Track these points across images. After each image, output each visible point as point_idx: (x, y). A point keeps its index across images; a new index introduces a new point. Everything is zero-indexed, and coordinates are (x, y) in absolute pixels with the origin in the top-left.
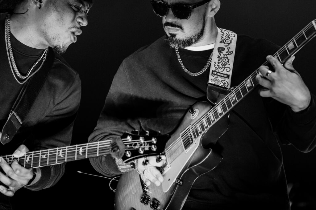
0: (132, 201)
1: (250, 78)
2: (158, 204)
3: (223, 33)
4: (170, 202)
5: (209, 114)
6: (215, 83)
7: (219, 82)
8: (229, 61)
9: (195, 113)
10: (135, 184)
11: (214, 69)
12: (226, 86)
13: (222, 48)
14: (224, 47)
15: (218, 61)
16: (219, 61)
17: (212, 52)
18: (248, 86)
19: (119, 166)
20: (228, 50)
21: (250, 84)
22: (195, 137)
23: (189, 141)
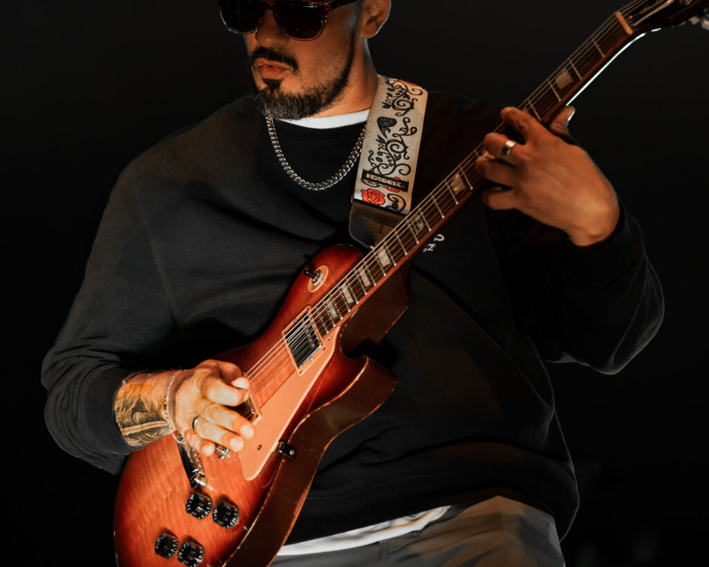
0: (161, 516)
1: (461, 169)
2: (232, 511)
3: (392, 85)
4: (265, 503)
5: (356, 272)
6: (370, 200)
7: (381, 199)
8: (407, 150)
9: (318, 277)
10: (170, 473)
11: (368, 167)
12: (399, 209)
13: (390, 119)
14: (393, 116)
15: (379, 149)
16: (382, 150)
17: (363, 130)
18: (456, 189)
19: (124, 427)
20: (406, 125)
21: (462, 183)
22: (323, 334)
23: (308, 344)
